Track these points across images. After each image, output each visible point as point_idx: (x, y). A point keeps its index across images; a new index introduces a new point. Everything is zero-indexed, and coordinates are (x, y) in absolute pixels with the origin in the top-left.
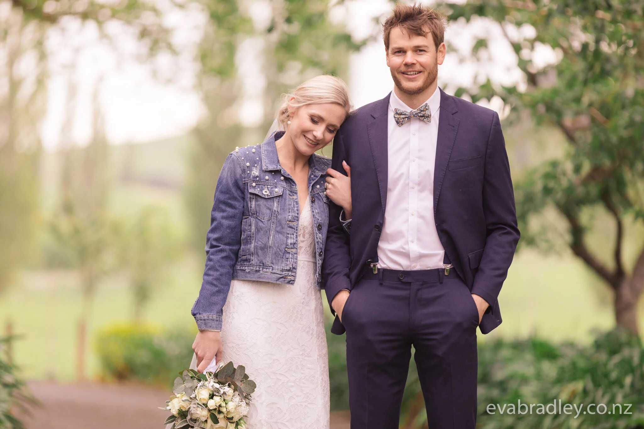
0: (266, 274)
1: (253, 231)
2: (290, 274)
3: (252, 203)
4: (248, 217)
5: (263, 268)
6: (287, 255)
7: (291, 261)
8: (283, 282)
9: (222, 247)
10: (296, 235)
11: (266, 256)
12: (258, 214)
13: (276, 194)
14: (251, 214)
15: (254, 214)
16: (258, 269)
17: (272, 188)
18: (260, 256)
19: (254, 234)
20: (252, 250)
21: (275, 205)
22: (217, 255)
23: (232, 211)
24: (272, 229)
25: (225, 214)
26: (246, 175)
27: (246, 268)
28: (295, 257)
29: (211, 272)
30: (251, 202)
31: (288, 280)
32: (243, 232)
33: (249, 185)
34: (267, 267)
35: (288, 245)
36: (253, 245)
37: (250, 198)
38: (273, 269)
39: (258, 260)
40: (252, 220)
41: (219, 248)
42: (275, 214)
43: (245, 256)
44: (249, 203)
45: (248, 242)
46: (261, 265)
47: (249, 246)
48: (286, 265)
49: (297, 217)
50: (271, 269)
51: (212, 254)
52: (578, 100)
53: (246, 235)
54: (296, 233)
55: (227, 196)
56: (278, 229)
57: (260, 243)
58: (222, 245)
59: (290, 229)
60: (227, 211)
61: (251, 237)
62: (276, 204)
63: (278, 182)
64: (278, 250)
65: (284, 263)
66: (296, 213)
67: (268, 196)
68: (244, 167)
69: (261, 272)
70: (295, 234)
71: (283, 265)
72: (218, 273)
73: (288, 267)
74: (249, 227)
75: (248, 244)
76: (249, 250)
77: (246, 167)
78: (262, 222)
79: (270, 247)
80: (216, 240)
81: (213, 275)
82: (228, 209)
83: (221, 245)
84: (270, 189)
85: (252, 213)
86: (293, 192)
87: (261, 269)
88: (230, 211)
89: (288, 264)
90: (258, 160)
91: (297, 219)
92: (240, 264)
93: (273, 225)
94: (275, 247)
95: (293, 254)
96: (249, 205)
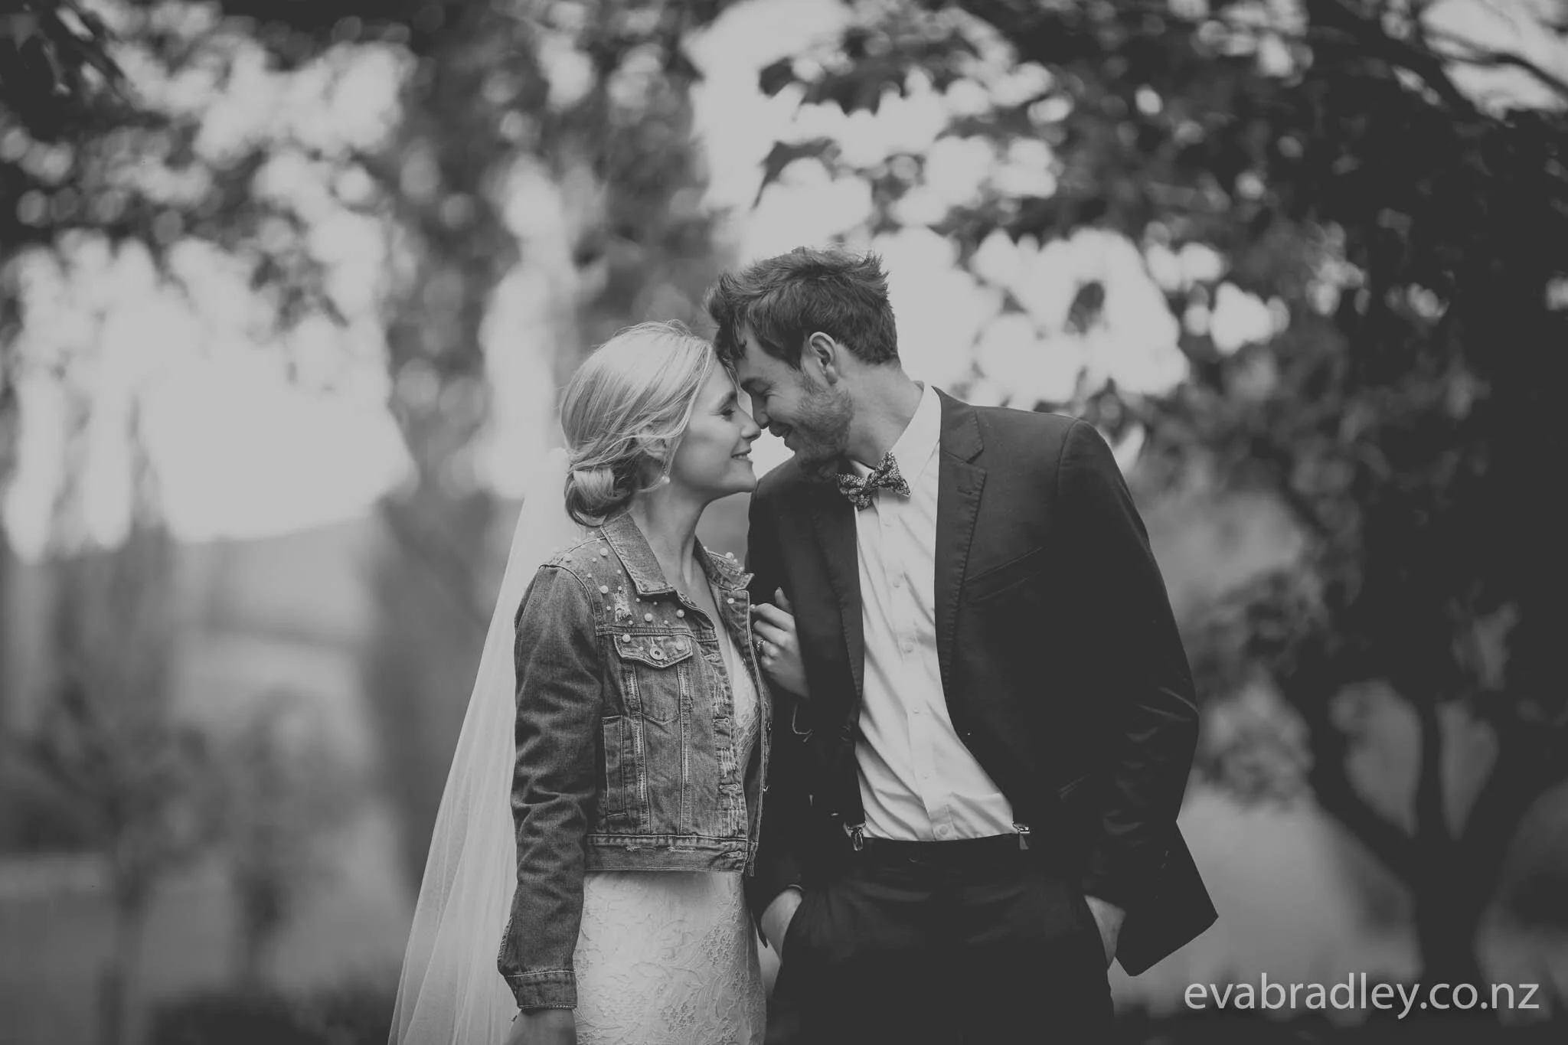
0: (685, 853)
1: (639, 750)
2: (733, 847)
3: (628, 683)
4: (619, 718)
5: (675, 839)
6: (725, 801)
7: (735, 813)
8: (721, 867)
9: (562, 797)
10: (734, 750)
11: (679, 810)
12: (647, 709)
13: (681, 655)
14: (627, 710)
15: (637, 710)
16: (662, 841)
17: (666, 641)
18: (664, 810)
19: (642, 758)
20: (642, 797)
21: (684, 683)
22: (551, 819)
23: (576, 708)
24: (686, 743)
25: (557, 717)
26: (605, 616)
27: (627, 841)
28: (740, 805)
29: (540, 862)
30: (625, 681)
31: (731, 860)
32: (608, 754)
33: (615, 640)
34: (685, 835)
35: (722, 777)
36: (642, 786)
37: (623, 671)
38: (699, 839)
39: (661, 821)
40: (632, 725)
41: (553, 802)
42: (685, 704)
43: (622, 811)
44: (621, 683)
45: (628, 778)
46: (670, 831)
47: (630, 788)
48: (724, 825)
49: (729, 705)
50: (695, 840)
51: (539, 817)
52: (1330, 426)
53: (618, 762)
54: (734, 745)
55: (560, 671)
56: (697, 740)
57: (664, 779)
58: (560, 795)
59: (720, 736)
60: (563, 709)
61: (633, 765)
62: (683, 681)
63: (671, 624)
64: (705, 790)
65: (720, 820)
66: (725, 695)
67: (664, 664)
68: (595, 596)
69: (672, 849)
70: (732, 748)
71: (720, 827)
72: (558, 864)
73: (729, 829)
74: (628, 743)
75: (627, 783)
76: (633, 797)
77: (602, 597)
78: (661, 727)
79: (687, 786)
80: (542, 781)
81: (546, 871)
82: (566, 704)
83: (557, 793)
84: (662, 644)
85: (630, 707)
86: (708, 645)
87: (670, 841)
88: (571, 707)
89: (729, 822)
90: (619, 575)
91: (728, 710)
92: (604, 832)
93: (685, 731)
94: (697, 782)
95: (735, 796)
96: (622, 688)
